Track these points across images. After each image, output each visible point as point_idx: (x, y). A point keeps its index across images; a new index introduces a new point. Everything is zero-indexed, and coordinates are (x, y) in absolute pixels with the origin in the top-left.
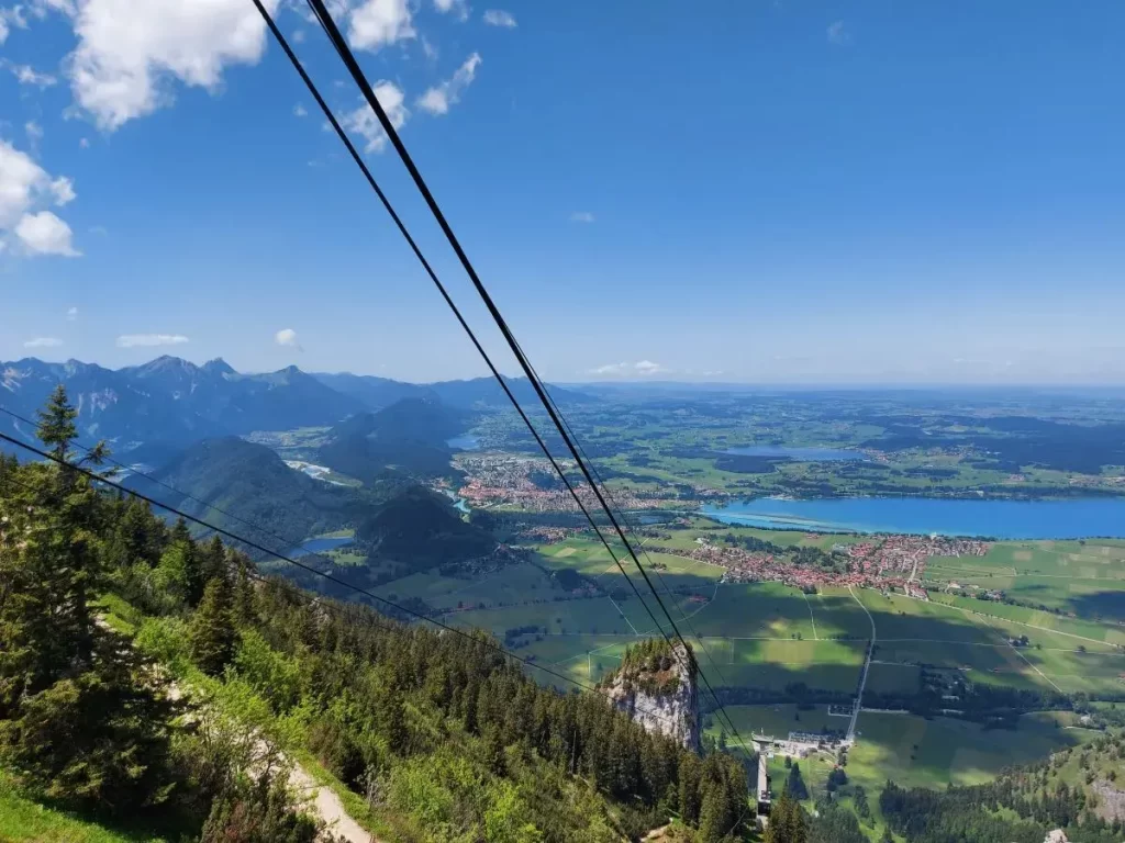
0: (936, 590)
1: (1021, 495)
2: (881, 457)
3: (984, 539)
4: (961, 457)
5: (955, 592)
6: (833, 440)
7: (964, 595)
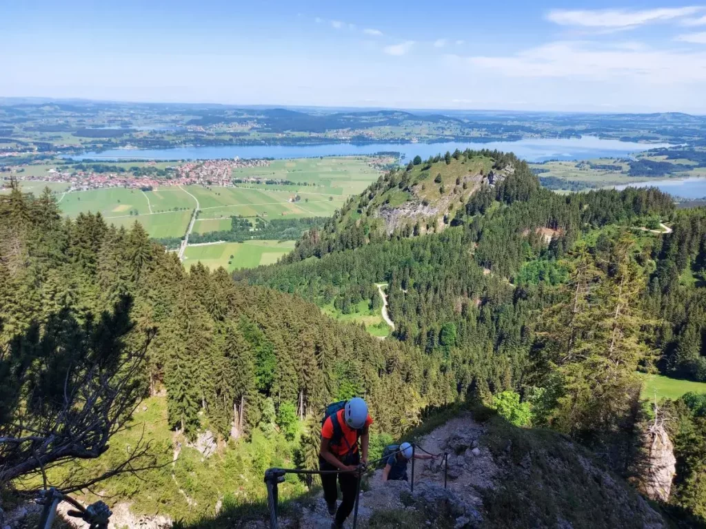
0: (240, 182)
1: (285, 142)
2: (200, 129)
3: (268, 159)
4: (250, 127)
5: (253, 182)
6: (167, 123)
7: (258, 182)
